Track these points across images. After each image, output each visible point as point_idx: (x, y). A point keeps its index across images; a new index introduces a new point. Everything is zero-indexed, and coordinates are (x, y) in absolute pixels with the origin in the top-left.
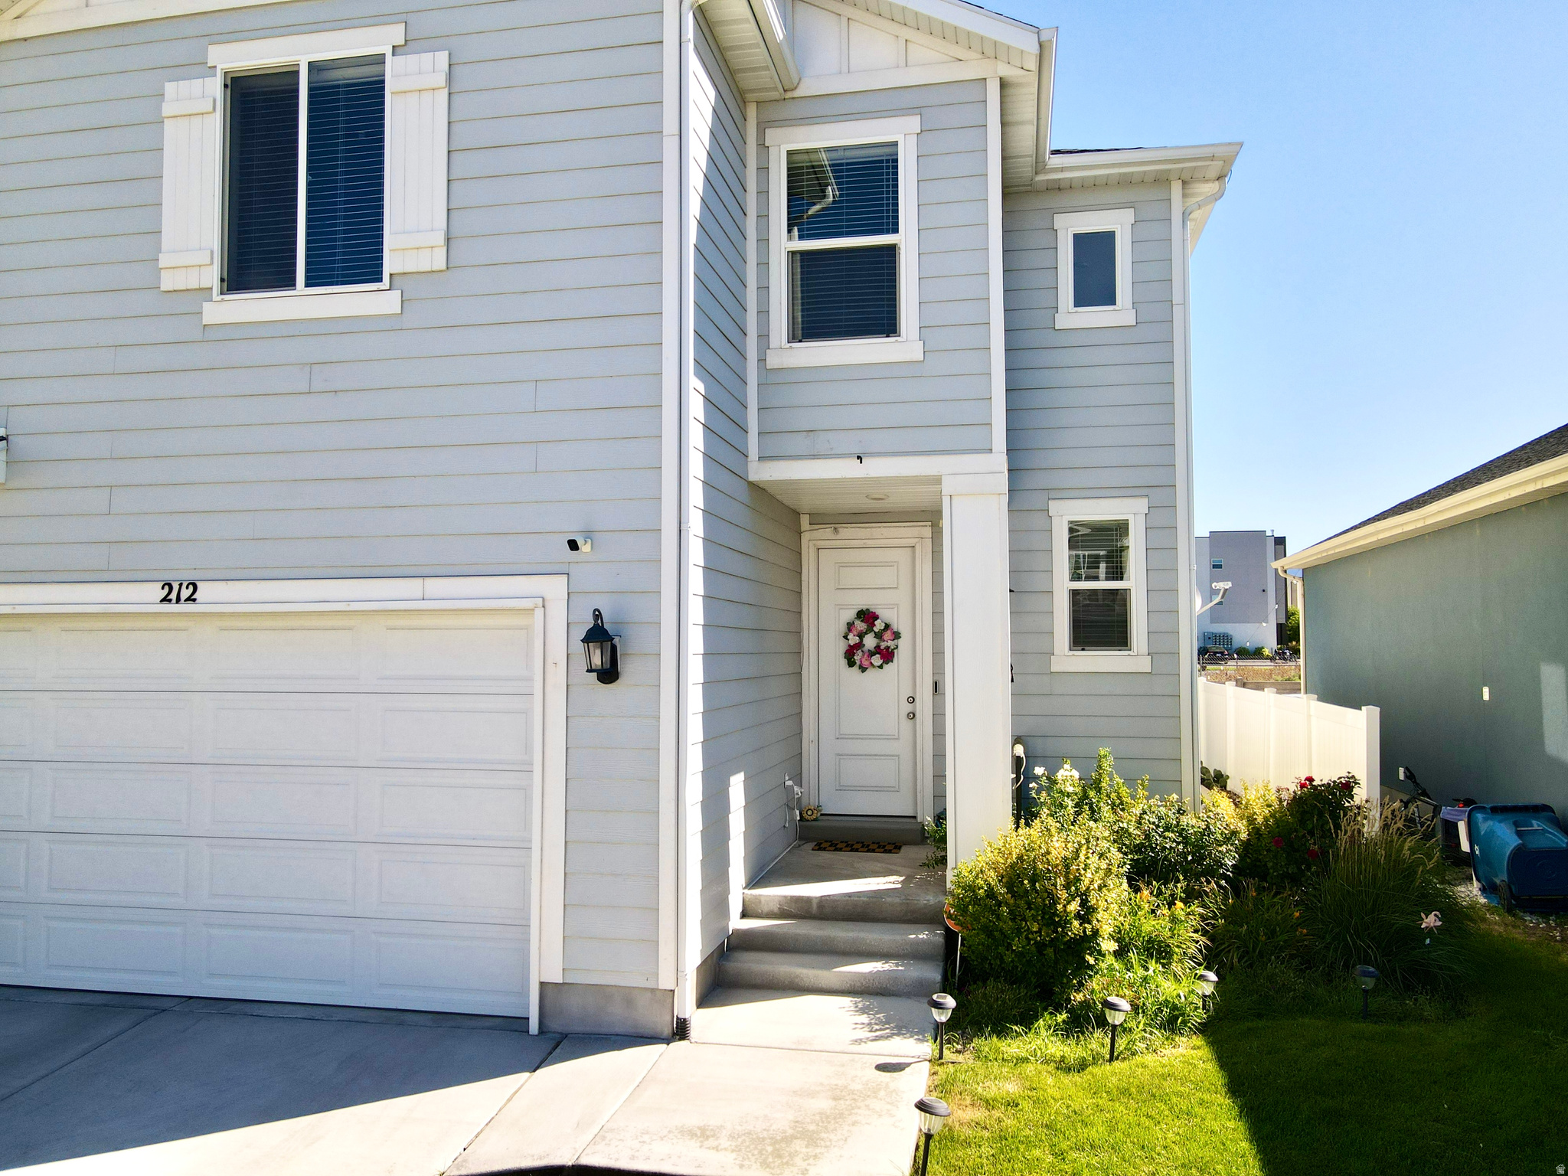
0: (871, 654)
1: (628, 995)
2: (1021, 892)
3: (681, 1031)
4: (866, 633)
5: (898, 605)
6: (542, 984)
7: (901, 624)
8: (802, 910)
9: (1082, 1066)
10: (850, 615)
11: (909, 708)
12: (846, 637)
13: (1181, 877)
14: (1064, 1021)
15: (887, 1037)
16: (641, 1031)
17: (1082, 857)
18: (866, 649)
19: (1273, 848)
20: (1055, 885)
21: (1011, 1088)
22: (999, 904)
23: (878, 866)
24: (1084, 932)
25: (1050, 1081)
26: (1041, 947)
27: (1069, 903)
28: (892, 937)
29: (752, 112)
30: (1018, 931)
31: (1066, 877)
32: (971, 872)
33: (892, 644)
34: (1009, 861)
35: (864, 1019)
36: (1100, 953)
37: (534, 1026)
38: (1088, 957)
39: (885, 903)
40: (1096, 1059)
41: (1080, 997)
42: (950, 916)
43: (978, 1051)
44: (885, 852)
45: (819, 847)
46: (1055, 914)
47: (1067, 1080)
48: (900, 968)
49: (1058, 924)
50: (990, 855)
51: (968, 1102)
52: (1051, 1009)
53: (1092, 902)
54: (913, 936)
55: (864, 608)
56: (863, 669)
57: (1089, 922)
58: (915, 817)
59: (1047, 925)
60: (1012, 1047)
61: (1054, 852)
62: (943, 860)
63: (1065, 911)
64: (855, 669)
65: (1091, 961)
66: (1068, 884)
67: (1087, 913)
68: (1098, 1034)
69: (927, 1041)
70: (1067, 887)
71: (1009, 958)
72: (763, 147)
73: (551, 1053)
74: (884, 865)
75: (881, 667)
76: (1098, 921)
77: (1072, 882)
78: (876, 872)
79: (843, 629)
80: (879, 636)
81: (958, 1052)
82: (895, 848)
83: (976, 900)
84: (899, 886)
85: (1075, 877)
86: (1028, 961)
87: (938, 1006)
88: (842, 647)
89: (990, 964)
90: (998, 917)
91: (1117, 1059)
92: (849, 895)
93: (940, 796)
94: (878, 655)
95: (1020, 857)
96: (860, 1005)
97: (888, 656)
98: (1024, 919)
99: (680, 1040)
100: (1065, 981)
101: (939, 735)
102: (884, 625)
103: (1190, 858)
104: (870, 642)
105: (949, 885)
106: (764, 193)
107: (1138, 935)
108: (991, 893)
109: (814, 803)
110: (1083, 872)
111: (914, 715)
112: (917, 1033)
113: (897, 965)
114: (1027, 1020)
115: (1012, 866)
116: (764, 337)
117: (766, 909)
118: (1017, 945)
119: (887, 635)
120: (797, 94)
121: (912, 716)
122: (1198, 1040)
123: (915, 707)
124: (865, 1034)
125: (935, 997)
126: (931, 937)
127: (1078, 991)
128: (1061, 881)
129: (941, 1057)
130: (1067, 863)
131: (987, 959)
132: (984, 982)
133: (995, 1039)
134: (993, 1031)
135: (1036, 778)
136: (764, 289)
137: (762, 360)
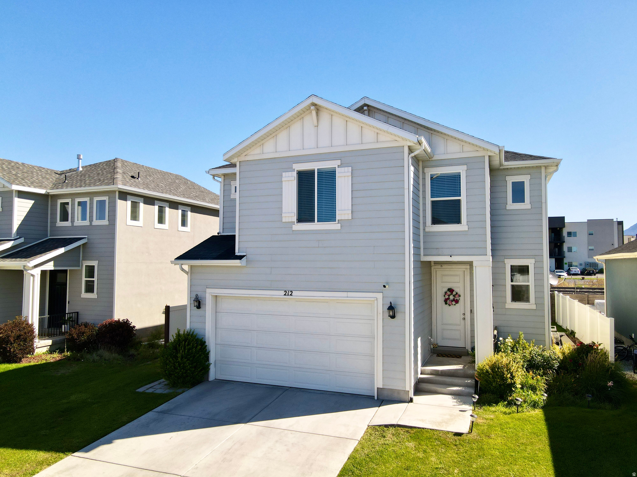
0: (452, 301)
1: (399, 391)
2: (495, 371)
3: (411, 400)
4: (450, 295)
5: (460, 287)
6: (377, 388)
7: (460, 292)
8: (436, 373)
9: (510, 413)
10: (446, 290)
11: (463, 316)
12: (444, 296)
13: (542, 369)
14: (506, 404)
15: (461, 405)
16: (402, 400)
17: (511, 364)
18: (450, 299)
19: (569, 362)
20: (504, 370)
21: (492, 417)
22: (489, 374)
23: (456, 362)
24: (512, 382)
25: (502, 416)
26: (500, 385)
27: (507, 375)
28: (461, 381)
29: (421, 164)
30: (494, 381)
31: (507, 368)
32: (482, 366)
33: (458, 298)
34: (492, 363)
35: (455, 401)
36: (516, 388)
37: (376, 398)
38: (513, 388)
39: (459, 372)
40: (513, 412)
41: (511, 398)
42: (476, 377)
43: (484, 409)
44: (457, 358)
45: (438, 356)
46: (504, 377)
47: (505, 416)
48: (464, 389)
49: (505, 380)
50: (487, 361)
51: (481, 419)
52: (503, 401)
53: (514, 375)
54: (467, 381)
55: (450, 288)
56: (450, 305)
57: (513, 380)
58: (465, 348)
59: (502, 380)
60: (493, 409)
61: (504, 362)
62: (474, 362)
63: (506, 377)
64: (447, 305)
65: (514, 390)
66: (507, 370)
67: (512, 377)
68: (514, 407)
69: (472, 406)
70: (507, 371)
71: (492, 388)
72: (424, 173)
73: (381, 404)
74: (457, 362)
75: (455, 305)
76: (515, 380)
77: (508, 370)
78: (456, 364)
79: (444, 293)
80: (454, 296)
81: (479, 409)
82: (460, 357)
83: (483, 373)
84: (462, 368)
85: (509, 368)
86: (497, 389)
87: (474, 397)
88: (443, 299)
89: (487, 389)
90: (489, 378)
91: (519, 413)
92: (449, 370)
93: (473, 342)
94: (454, 302)
95: (495, 363)
96: (453, 398)
97: (457, 302)
98: (496, 378)
99: (411, 402)
100: (507, 394)
101: (472, 325)
102: (456, 293)
103: (545, 364)
104: (452, 297)
105: (476, 369)
106: (424, 185)
107: (528, 384)
108: (487, 371)
109: (435, 342)
110: (511, 367)
111: (465, 319)
112: (469, 404)
113: (463, 388)
114: (497, 403)
115: (493, 365)
116: (425, 223)
117: (427, 372)
118: (494, 384)
119: (457, 296)
120: (433, 159)
121: (464, 319)
122: (541, 410)
123: (465, 316)
124: (456, 404)
125: (473, 395)
126: (471, 381)
127: (510, 397)
128: (505, 369)
129: (475, 410)
130: (507, 365)
131: (486, 388)
132: (486, 394)
133: (488, 407)
134: (488, 405)
135: (500, 341)
136: (424, 210)
137: (424, 229)
